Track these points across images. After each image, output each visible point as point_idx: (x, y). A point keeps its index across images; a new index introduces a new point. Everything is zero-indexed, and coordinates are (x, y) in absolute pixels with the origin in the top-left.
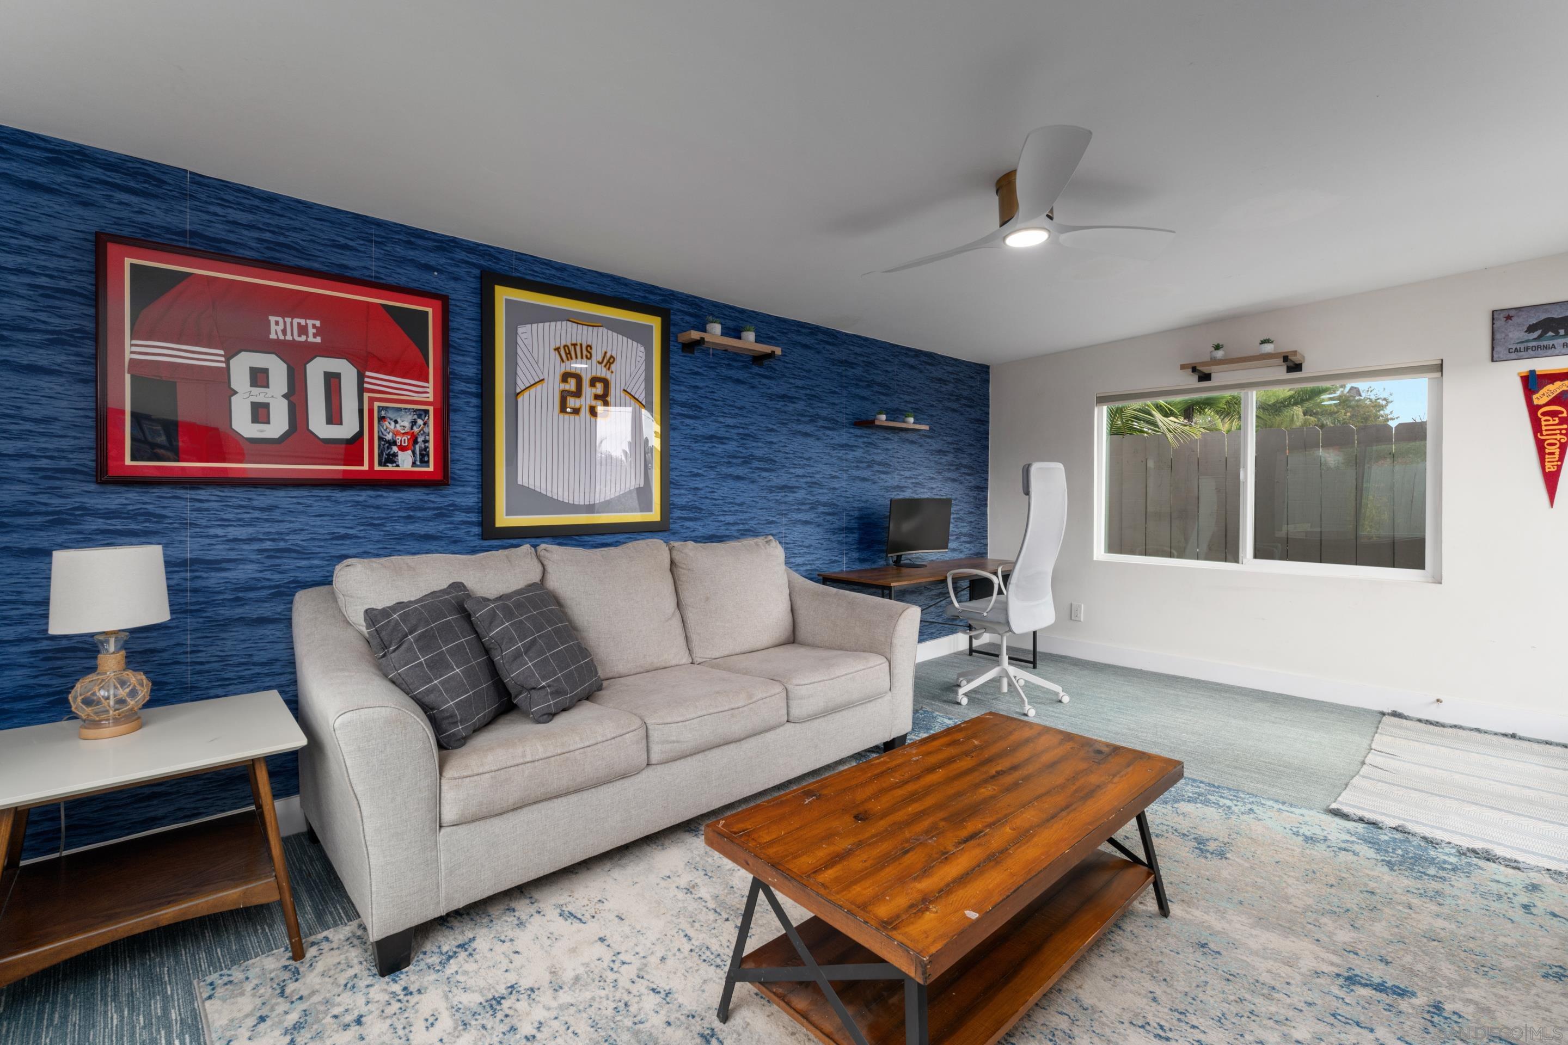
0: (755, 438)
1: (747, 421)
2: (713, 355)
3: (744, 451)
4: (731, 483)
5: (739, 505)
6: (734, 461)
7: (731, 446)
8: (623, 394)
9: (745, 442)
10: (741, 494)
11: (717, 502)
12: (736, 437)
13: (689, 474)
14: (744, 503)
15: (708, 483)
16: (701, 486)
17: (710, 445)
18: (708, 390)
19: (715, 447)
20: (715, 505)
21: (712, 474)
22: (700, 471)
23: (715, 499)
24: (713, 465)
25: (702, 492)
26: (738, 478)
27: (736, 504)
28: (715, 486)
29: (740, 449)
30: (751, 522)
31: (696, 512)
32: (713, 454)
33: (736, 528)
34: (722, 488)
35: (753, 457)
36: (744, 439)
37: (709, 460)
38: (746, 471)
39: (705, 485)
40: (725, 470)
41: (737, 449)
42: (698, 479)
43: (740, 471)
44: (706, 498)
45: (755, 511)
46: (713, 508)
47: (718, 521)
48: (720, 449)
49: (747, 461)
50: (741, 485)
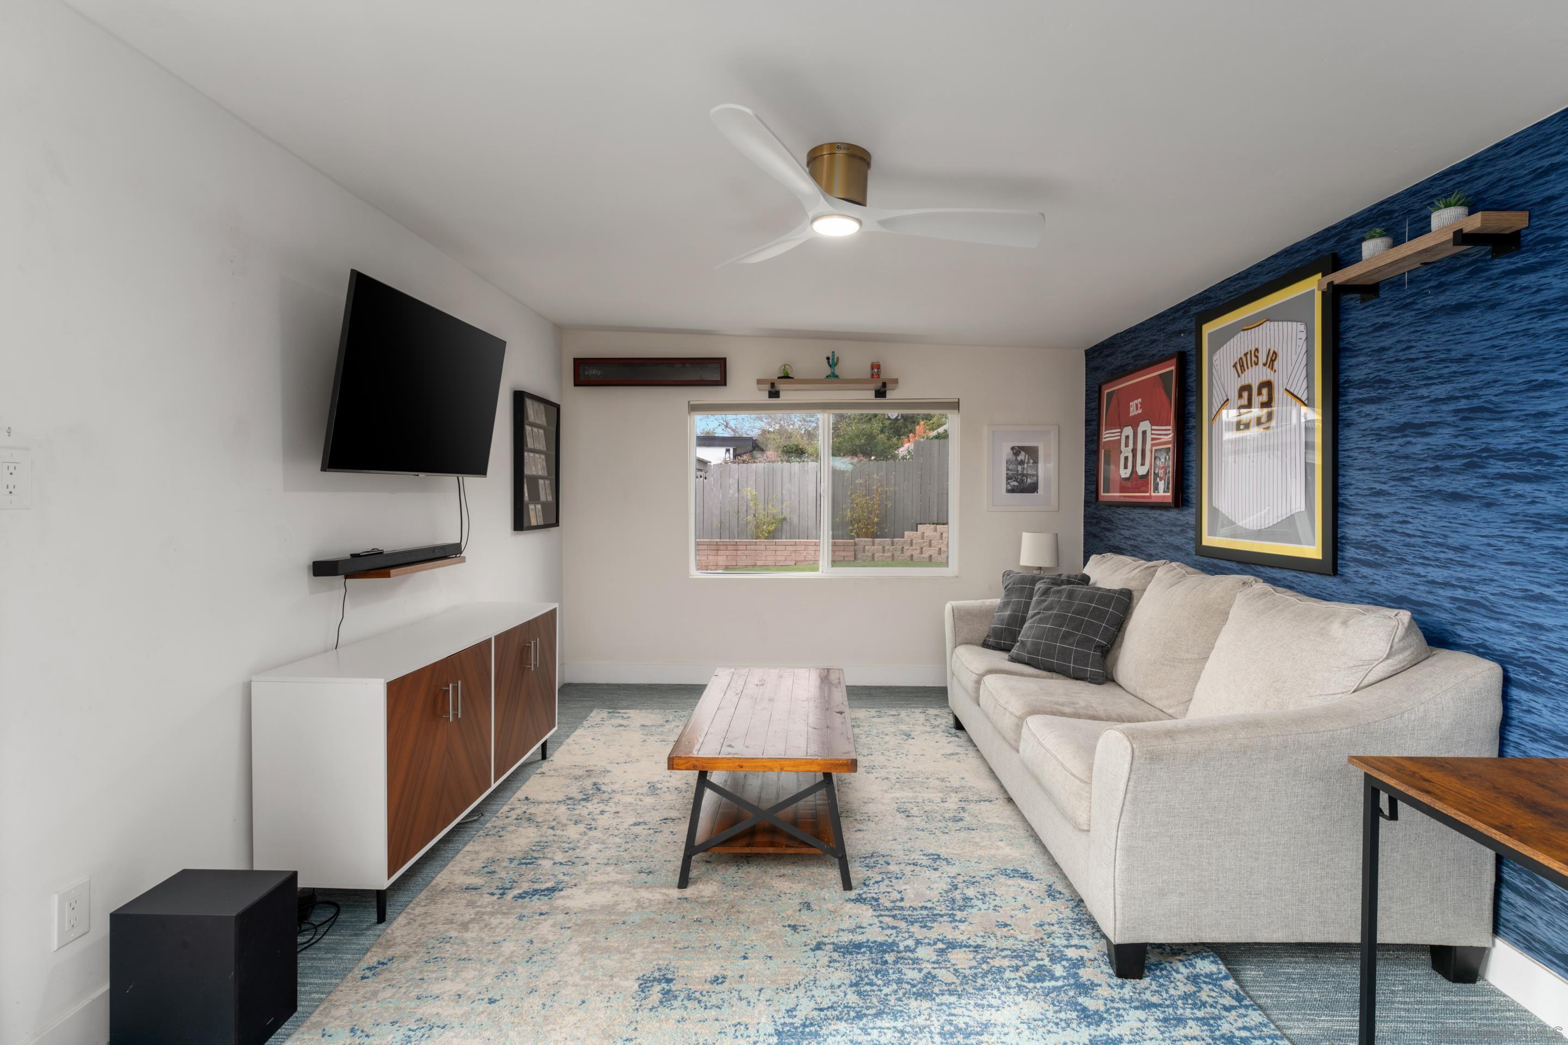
0: (1494, 412)
1: (1476, 380)
2: (1410, 282)
3: (1470, 443)
4: (1440, 507)
5: (1455, 549)
6: (1447, 464)
7: (1441, 438)
8: (1286, 394)
9: (1471, 424)
10: (1461, 528)
11: (1412, 540)
12: (1450, 419)
13: (1367, 492)
14: (1468, 548)
15: (1398, 507)
16: (1385, 511)
17: (1401, 441)
18: (1400, 347)
19: (1409, 443)
20: (1407, 545)
21: (1405, 491)
22: (1385, 487)
23: (1409, 536)
24: (1405, 475)
25: (1387, 521)
26: (1455, 497)
27: (1449, 548)
28: (1409, 512)
29: (1461, 441)
30: (1484, 588)
31: (1377, 553)
32: (1407, 457)
33: (1449, 593)
34: (1422, 516)
35: (1490, 453)
36: (1471, 419)
37: (1399, 468)
38: (1473, 483)
39: (1391, 509)
40: (1428, 483)
41: (1453, 441)
42: (1381, 499)
43: (1459, 484)
44: (1394, 531)
45: (1493, 565)
46: (1405, 550)
47: (1413, 574)
48: (1419, 445)
49: (1473, 463)
50: (1462, 512)
